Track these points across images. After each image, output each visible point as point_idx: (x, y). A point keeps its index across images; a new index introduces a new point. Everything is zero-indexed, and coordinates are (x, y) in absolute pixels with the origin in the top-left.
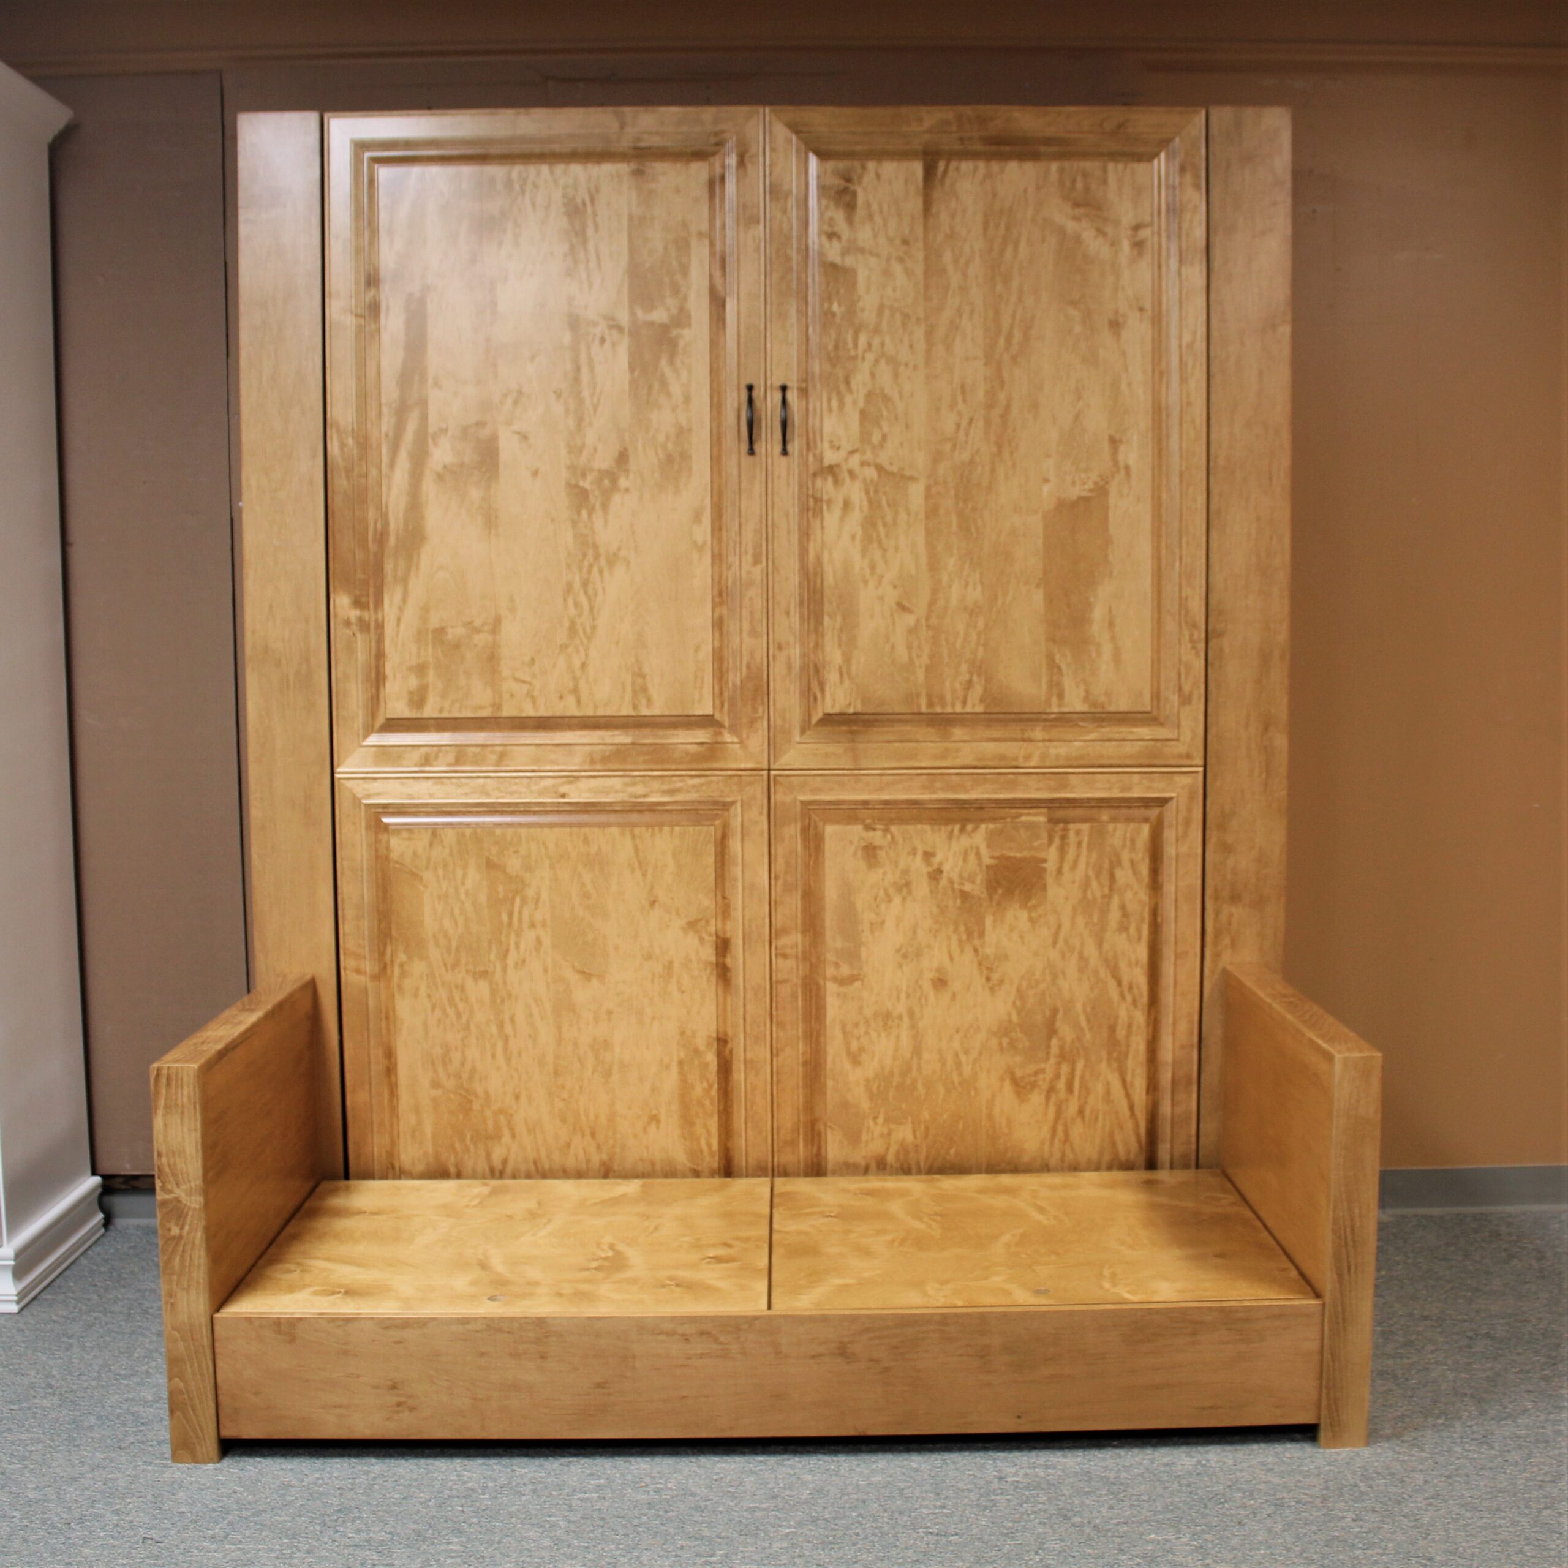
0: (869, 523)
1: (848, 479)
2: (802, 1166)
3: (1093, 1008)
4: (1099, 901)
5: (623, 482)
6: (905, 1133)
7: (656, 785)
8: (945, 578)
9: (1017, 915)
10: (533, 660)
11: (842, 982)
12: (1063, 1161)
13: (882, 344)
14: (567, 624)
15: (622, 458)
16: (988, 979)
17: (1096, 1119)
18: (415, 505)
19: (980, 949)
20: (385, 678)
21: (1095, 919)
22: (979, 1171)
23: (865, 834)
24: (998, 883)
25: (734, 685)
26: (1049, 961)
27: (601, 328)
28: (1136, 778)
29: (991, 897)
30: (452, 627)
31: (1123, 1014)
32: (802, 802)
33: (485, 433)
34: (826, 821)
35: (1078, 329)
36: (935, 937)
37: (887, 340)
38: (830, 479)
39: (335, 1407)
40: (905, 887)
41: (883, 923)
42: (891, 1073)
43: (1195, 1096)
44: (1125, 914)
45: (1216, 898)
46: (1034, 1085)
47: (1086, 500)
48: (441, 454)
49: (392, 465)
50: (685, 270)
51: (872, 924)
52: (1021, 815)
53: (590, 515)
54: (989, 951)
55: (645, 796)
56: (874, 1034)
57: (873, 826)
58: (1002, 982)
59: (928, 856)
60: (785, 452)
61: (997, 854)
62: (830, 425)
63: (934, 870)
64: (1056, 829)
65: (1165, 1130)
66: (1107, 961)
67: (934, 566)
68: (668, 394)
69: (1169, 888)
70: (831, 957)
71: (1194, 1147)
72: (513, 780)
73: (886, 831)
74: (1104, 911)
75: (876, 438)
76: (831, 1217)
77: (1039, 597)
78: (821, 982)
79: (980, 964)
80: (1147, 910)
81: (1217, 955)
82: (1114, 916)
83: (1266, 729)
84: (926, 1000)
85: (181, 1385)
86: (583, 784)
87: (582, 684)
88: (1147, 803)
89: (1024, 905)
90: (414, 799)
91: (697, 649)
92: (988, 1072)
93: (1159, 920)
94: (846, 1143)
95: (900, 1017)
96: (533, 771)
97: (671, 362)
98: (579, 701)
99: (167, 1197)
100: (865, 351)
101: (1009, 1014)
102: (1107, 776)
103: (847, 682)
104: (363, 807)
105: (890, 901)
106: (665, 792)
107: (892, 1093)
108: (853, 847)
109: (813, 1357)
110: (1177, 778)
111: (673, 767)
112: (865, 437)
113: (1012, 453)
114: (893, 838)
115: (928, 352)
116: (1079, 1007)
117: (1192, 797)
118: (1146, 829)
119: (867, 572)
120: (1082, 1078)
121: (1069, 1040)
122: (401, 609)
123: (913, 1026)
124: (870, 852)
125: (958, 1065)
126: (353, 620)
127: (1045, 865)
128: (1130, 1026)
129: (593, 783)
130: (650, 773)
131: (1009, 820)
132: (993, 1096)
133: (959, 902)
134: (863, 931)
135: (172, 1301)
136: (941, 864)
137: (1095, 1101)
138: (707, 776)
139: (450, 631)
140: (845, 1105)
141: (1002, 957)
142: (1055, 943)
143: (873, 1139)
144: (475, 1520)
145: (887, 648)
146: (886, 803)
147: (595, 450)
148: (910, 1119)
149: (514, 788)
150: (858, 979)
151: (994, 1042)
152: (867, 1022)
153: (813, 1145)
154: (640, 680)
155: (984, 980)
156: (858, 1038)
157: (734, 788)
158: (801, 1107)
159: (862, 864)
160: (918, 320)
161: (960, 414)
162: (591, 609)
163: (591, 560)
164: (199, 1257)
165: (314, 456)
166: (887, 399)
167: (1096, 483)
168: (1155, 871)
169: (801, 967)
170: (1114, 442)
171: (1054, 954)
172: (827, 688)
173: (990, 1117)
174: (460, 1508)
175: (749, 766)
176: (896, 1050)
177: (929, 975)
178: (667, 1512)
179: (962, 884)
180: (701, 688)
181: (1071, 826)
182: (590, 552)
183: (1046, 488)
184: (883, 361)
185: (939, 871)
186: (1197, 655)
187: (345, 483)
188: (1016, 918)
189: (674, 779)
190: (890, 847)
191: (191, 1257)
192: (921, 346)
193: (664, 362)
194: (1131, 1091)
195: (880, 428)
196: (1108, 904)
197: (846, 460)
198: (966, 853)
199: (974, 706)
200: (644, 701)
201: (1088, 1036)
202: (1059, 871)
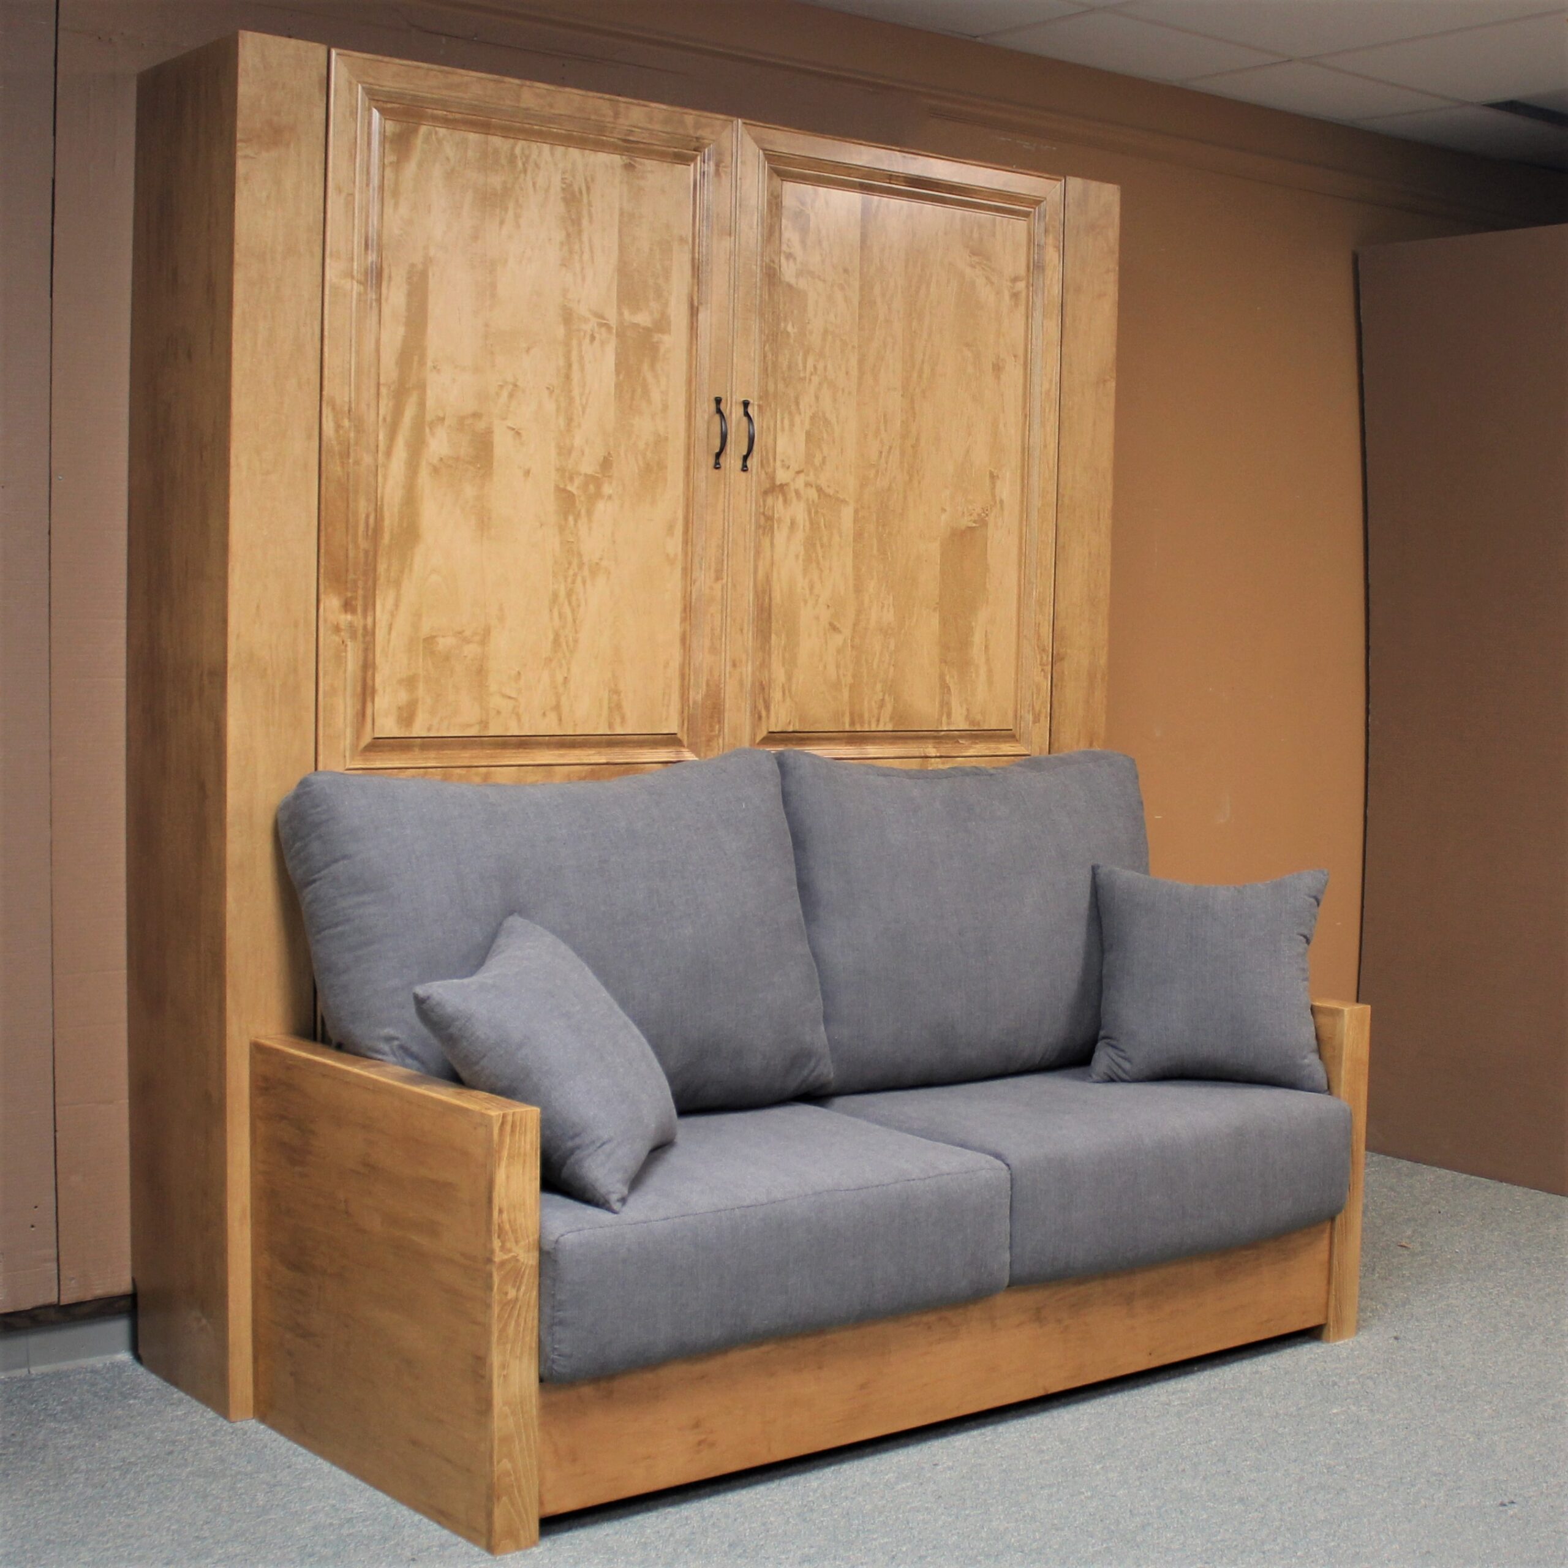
0: (810, 544)
1: (794, 499)
5: (607, 489)
8: (866, 600)
10: (519, 673)
13: (825, 368)
14: (551, 637)
15: (606, 463)
18: (411, 499)
20: (374, 691)
25: (695, 702)
27: (592, 324)
30: (443, 636)
33: (481, 425)
35: (970, 370)
37: (829, 366)
38: (781, 499)
47: (970, 528)
48: (438, 445)
49: (389, 453)
50: (667, 273)
53: (576, 521)
60: (745, 468)
62: (782, 443)
67: (858, 590)
68: (649, 402)
75: (817, 460)
77: (935, 621)
85: (509, 1466)
87: (564, 699)
91: (666, 665)
97: (652, 366)
98: (560, 720)
99: (506, 1257)
100: (812, 374)
103: (788, 699)
112: (809, 457)
113: (919, 483)
115: (861, 377)
119: (807, 591)
122: (393, 615)
126: (343, 626)
139: (441, 640)
145: (821, 668)
147: (583, 453)
154: (615, 697)
160: (853, 347)
161: (882, 442)
162: (574, 621)
163: (576, 570)
165: (309, 437)
166: (827, 422)
167: (979, 515)
170: (993, 477)
172: (772, 707)
180: (668, 706)
182: (575, 561)
183: (944, 517)
184: (825, 385)
186: (1046, 677)
187: (339, 469)
191: (525, 1320)
192: (855, 372)
193: (646, 367)
195: (821, 450)
197: (793, 480)
199: (885, 724)
200: (618, 720)
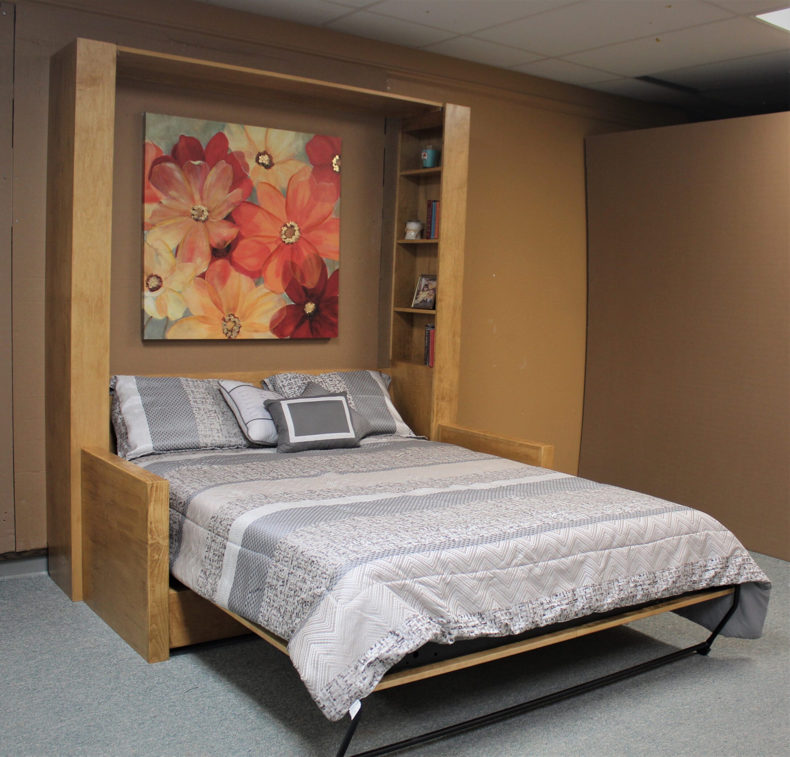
45: (437, 399)
81: (437, 420)
83: (454, 336)
85: (155, 627)
99: (153, 542)
135: (153, 589)
164: (166, 567)
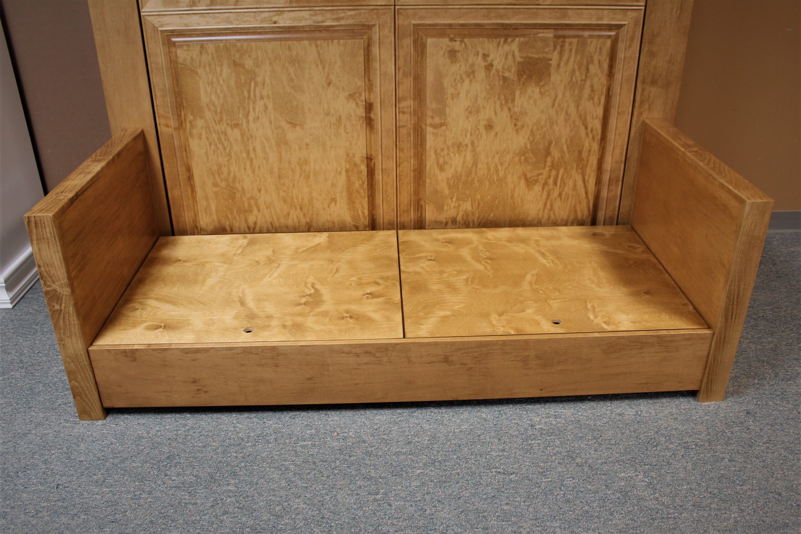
2: (412, 223)
3: (571, 141)
4: (579, 82)
6: (467, 206)
7: (329, 15)
9: (533, 90)
11: (435, 126)
12: (549, 220)
16: (515, 125)
17: (568, 198)
19: (512, 109)
21: (576, 93)
22: (505, 226)
23: (450, 43)
24: (524, 72)
26: (549, 115)
28: (606, 12)
29: (519, 80)
31: (587, 145)
32: (414, 25)
34: (427, 36)
36: (488, 102)
39: (164, 392)
40: (471, 74)
41: (459, 94)
42: (461, 175)
43: (620, 187)
44: (593, 90)
45: (644, 82)
46: (536, 181)
51: (452, 95)
52: (539, 33)
54: (516, 110)
55: (323, 22)
56: (452, 155)
57: (455, 39)
58: (523, 126)
59: (485, 56)
61: (524, 55)
63: (488, 65)
64: (558, 41)
65: (603, 205)
66: (580, 116)
69: (618, 76)
70: (429, 113)
71: (617, 213)
72: (245, 14)
73: (462, 41)
74: (582, 88)
76: (431, 260)
78: (424, 127)
79: (511, 117)
80: (605, 88)
81: (641, 114)
82: (587, 91)
84: (481, 136)
85: (77, 384)
86: (286, 15)
88: (610, 27)
89: (537, 84)
90: (188, 26)
92: (513, 174)
93: (611, 93)
94: (436, 211)
95: (467, 146)
96: (257, 8)
99: (48, 289)
101: (526, 144)
102: (590, 11)
104: (159, 32)
105: (463, 82)
106: (334, 20)
107: (461, 186)
108: (443, 51)
109: (429, 363)
110: (629, 13)
111: (339, 4)
114: (466, 46)
116: (563, 140)
117: (636, 24)
118: (609, 42)
120: (562, 178)
121: (557, 158)
123: (474, 150)
124: (452, 54)
125: (497, 171)
127: (550, 62)
128: (590, 151)
129: (292, 15)
130: (325, 8)
131: (532, 36)
132: (515, 187)
133: (501, 82)
134: (447, 98)
136: (492, 61)
137: (568, 189)
138: (358, 9)
140: (436, 192)
141: (524, 113)
142: (553, 106)
143: (450, 209)
144: (243, 464)
146: (463, 25)
148: (470, 199)
149: (247, 18)
150: (444, 125)
151: (517, 159)
152: (448, 148)
153: (418, 212)
155: (513, 126)
156: (444, 157)
157: (375, 16)
158: (412, 193)
159: (448, 61)
164: (74, 320)
168: (611, 66)
169: (412, 119)
171: (552, 112)
173: (512, 197)
174: (235, 454)
175: (383, 3)
176: (464, 163)
177: (483, 123)
178: (350, 456)
179: (503, 72)
181: (567, 40)
185: (492, 65)
188: (533, 92)
189: (339, 11)
190: (464, 51)
191: (69, 320)
194: (587, 185)
196: (584, 85)
198: (507, 55)
201: (567, 156)
202: (559, 66)
